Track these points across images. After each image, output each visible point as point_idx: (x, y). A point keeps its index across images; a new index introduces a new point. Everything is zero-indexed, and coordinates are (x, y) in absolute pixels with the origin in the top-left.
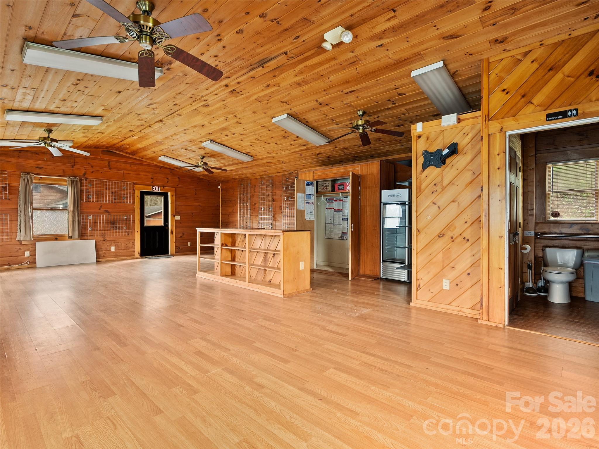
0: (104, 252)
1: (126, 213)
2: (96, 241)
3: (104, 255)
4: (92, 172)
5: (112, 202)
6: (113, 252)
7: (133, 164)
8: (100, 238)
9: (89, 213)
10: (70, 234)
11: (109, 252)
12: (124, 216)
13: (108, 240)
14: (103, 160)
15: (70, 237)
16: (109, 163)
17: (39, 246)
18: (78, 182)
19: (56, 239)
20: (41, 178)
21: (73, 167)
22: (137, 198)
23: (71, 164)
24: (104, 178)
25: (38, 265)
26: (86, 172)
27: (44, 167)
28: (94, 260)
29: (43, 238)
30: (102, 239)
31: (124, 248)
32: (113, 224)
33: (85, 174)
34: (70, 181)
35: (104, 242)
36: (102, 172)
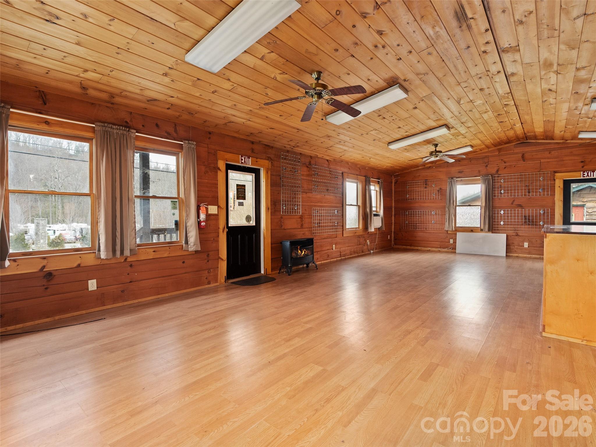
0: (516, 247)
1: (542, 206)
2: (507, 236)
3: (515, 250)
4: (505, 168)
5: (525, 195)
6: (526, 249)
7: (554, 149)
8: (511, 233)
9: (501, 208)
10: (482, 228)
11: (521, 247)
12: (540, 210)
13: (520, 235)
14: (517, 153)
15: (482, 230)
16: (523, 155)
17: (459, 235)
18: (490, 179)
19: (472, 231)
20: (461, 180)
21: (487, 166)
22: (558, 188)
23: (485, 164)
24: (517, 171)
25: (457, 251)
26: (499, 168)
27: (464, 170)
28: (504, 254)
29: (462, 230)
30: (514, 234)
31: (539, 246)
32: (526, 219)
33: (498, 171)
34: (483, 180)
35: (516, 237)
36: (515, 166)
